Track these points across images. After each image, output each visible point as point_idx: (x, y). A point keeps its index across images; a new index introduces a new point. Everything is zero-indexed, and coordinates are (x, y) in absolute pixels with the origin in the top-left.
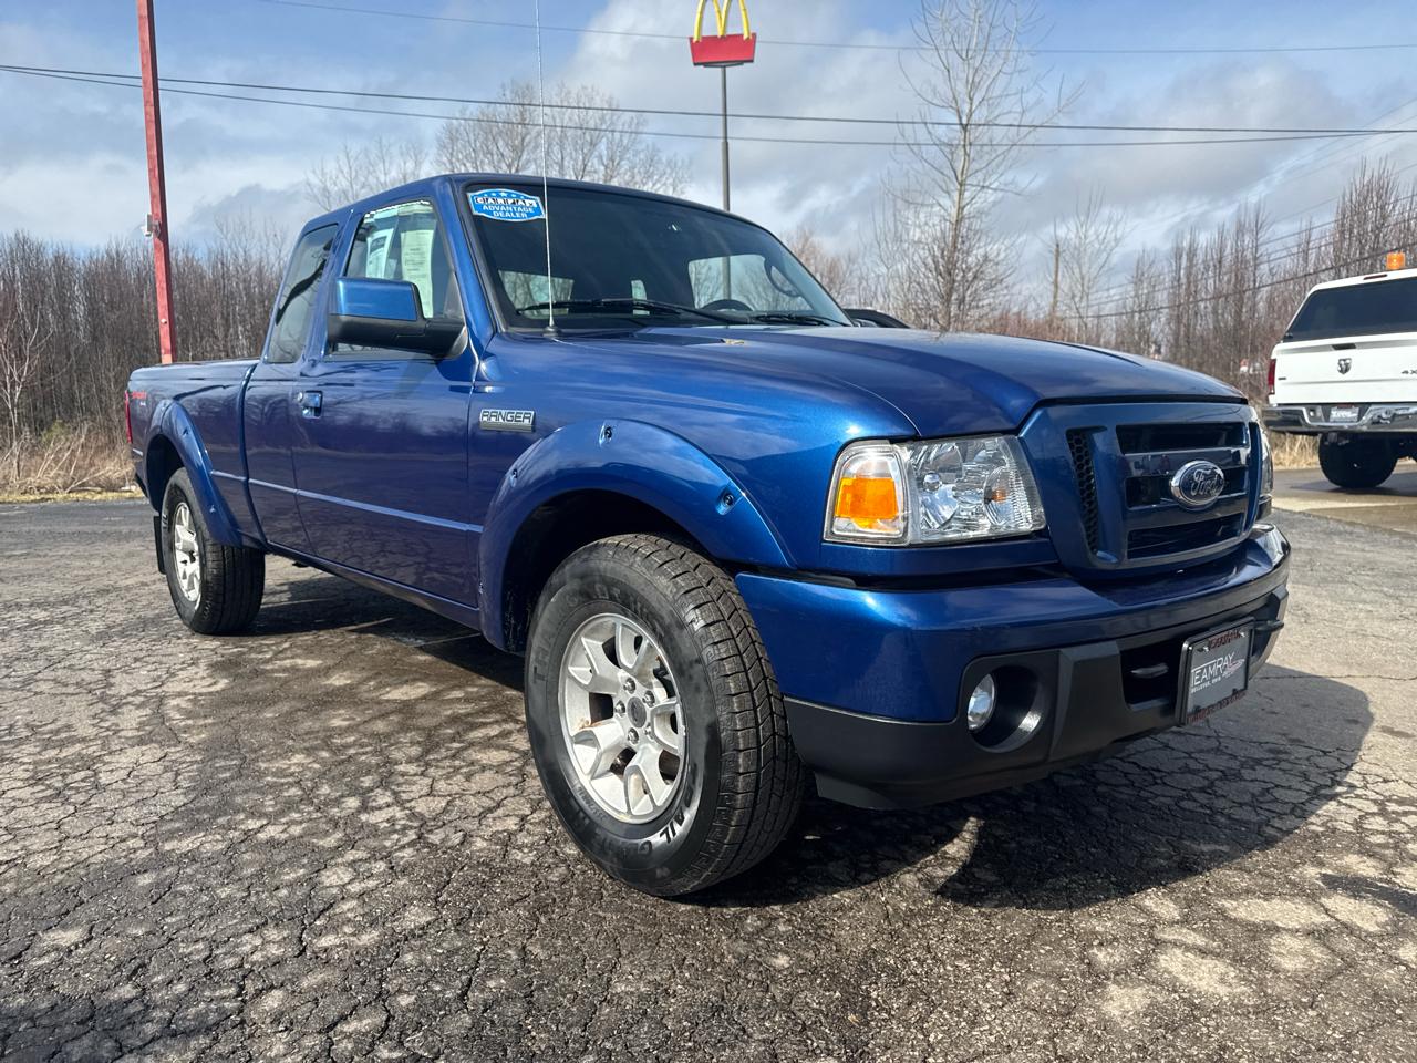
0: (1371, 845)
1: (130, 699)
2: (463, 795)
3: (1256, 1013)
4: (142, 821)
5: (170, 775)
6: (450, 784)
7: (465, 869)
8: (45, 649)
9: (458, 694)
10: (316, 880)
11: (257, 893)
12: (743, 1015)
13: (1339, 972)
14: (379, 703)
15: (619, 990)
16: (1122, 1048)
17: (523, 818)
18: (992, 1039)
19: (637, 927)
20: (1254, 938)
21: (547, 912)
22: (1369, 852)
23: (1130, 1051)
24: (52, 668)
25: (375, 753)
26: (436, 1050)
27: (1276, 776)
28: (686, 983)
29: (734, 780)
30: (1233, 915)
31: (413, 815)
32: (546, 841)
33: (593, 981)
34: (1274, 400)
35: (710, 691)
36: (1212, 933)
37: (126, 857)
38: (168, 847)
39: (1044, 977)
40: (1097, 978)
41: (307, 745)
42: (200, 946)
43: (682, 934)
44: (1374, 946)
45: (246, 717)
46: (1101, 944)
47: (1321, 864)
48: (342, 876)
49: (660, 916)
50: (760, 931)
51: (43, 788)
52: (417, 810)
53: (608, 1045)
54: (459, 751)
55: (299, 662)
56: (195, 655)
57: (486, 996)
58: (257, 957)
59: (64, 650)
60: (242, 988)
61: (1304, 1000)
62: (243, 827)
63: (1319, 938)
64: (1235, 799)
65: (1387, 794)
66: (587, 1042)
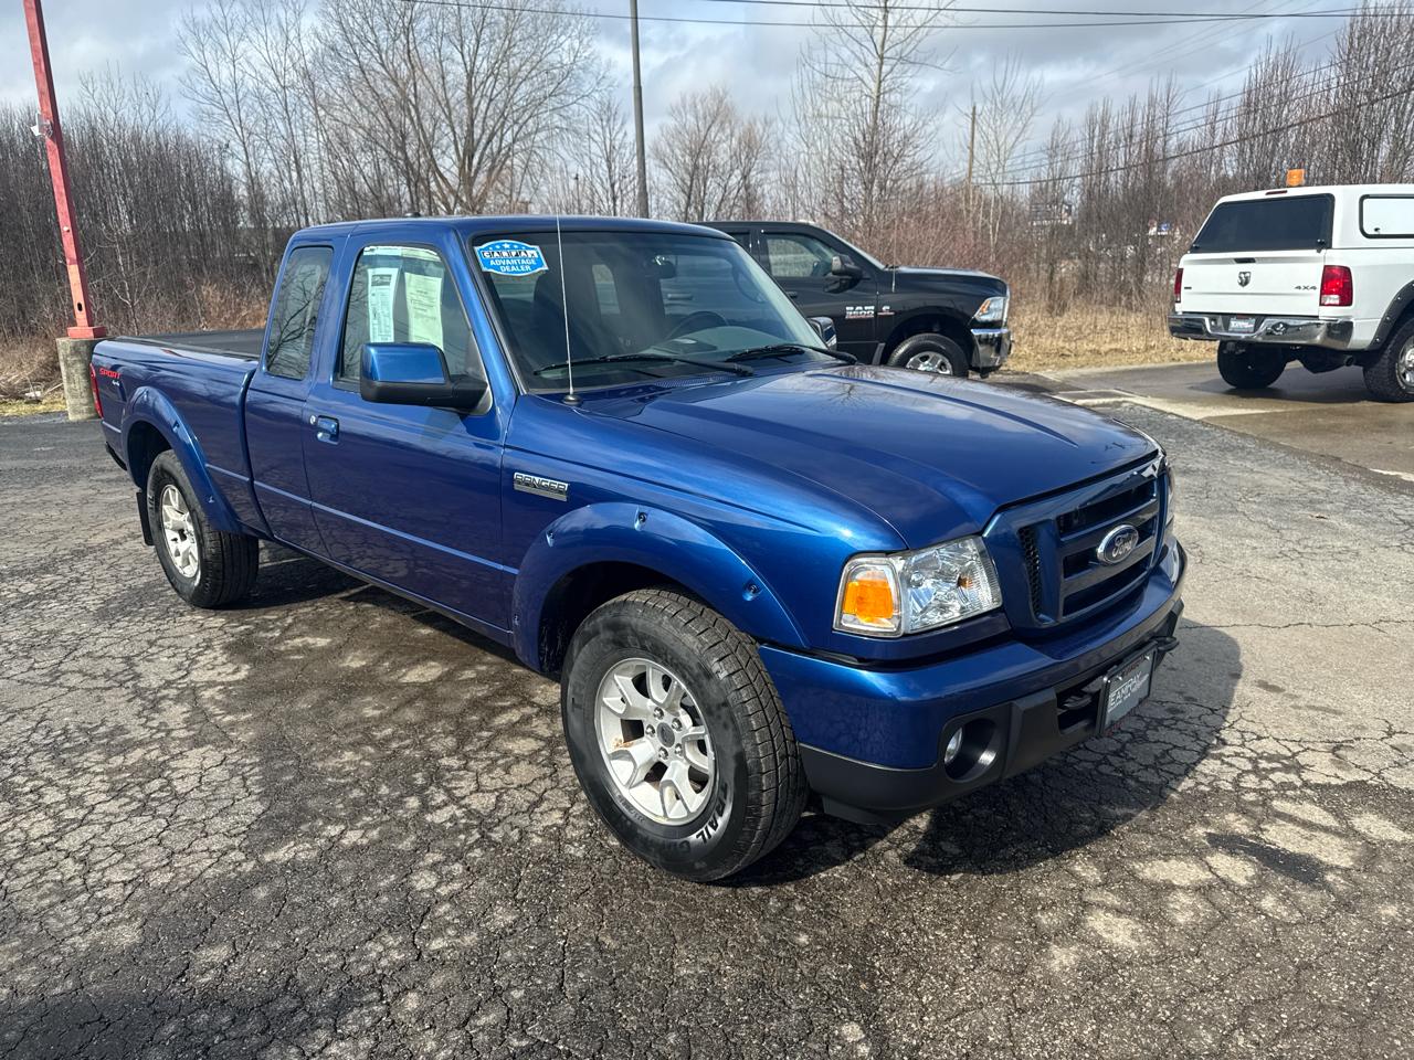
0: (1246, 802)
1: (165, 692)
2: (508, 789)
3: (1157, 963)
4: (234, 832)
5: (237, 780)
6: (493, 778)
7: (531, 866)
8: (54, 633)
9: (469, 674)
10: (408, 886)
11: (362, 900)
12: (782, 989)
13: (1218, 923)
14: (401, 687)
15: (682, 973)
16: (1063, 999)
17: (566, 811)
18: (968, 997)
19: (683, 914)
20: (1156, 897)
21: (607, 904)
22: (1243, 810)
23: (1068, 1002)
24: (71, 657)
25: (414, 745)
26: (553, 1037)
27: (1174, 737)
28: (733, 964)
29: (759, 797)
30: (1141, 876)
31: (470, 813)
32: (591, 833)
33: (659, 966)
34: (1180, 308)
35: (736, 729)
36: (1125, 893)
37: (234, 870)
38: (268, 858)
39: (1002, 940)
40: (1042, 939)
41: (350, 739)
42: (333, 955)
43: (720, 918)
44: (1244, 899)
45: (282, 708)
46: (1043, 909)
47: (1207, 823)
48: (429, 879)
49: (699, 901)
50: (782, 912)
51: (127, 800)
52: (474, 807)
53: (684, 1022)
54: (490, 740)
55: (310, 640)
56: (206, 635)
57: (579, 985)
58: (384, 963)
59: (73, 634)
60: (381, 991)
61: (1192, 950)
62: (325, 833)
63: (1204, 894)
64: (1141, 761)
65: (1259, 751)
66: (667, 1021)
